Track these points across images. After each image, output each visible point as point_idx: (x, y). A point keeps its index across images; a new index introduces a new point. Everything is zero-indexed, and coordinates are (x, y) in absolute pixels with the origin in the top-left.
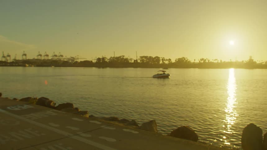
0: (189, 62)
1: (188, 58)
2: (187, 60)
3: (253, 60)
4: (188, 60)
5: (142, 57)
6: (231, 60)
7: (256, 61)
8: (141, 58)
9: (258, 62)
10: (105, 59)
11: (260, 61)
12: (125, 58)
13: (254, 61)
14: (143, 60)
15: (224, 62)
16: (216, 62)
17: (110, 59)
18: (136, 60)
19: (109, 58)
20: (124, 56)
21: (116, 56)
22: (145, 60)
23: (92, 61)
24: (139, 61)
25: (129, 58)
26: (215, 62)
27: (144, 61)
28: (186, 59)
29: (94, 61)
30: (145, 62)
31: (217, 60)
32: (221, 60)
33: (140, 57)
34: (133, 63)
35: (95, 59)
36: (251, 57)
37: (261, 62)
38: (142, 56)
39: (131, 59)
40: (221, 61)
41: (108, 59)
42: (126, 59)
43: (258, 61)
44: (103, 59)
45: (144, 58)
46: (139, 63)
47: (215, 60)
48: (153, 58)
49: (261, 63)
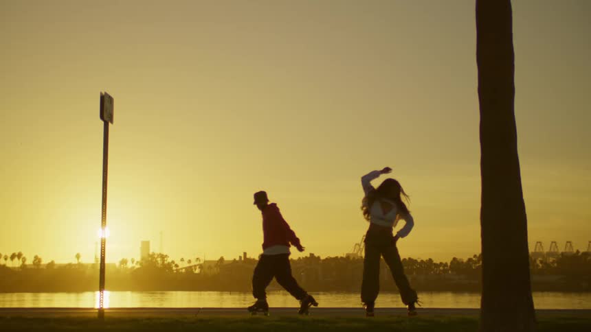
7: (177, 261)
11: (190, 262)
15: (51, 264)
16: (17, 263)
26: (10, 264)
31: (19, 256)
32: (36, 257)
40: (37, 260)
43: (182, 260)
47: (13, 257)
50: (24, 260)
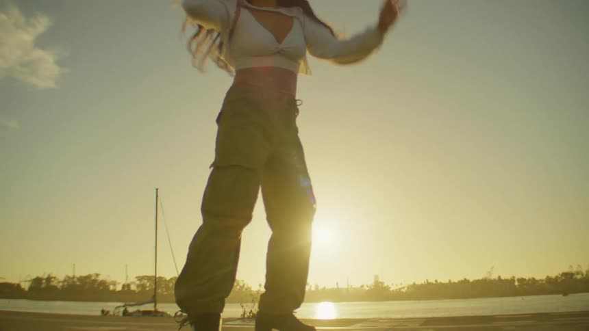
0: (248, 289)
1: (245, 282)
2: (244, 285)
3: (382, 283)
4: (246, 286)
5: (140, 278)
6: (337, 284)
7: (390, 285)
8: (139, 280)
9: (393, 288)
10: (53, 280)
11: (397, 285)
12: (100, 278)
13: (385, 285)
14: (143, 286)
15: (324, 289)
17: (65, 281)
18: (128, 285)
19: (61, 277)
20: (97, 275)
21: (78, 275)
22: (148, 284)
23: (19, 285)
24: (133, 287)
25: (109, 280)
27: (146, 287)
28: (241, 284)
29: (26, 286)
30: (147, 289)
33: (137, 277)
34: (119, 292)
35: (26, 281)
36: (376, 277)
37: (400, 286)
38: (141, 275)
39: (114, 284)
40: (317, 287)
41: (59, 282)
42: (103, 283)
43: (393, 284)
44: (49, 279)
45: (146, 281)
46: (134, 291)
48: (165, 280)
49: (400, 289)
50: (311, 286)
